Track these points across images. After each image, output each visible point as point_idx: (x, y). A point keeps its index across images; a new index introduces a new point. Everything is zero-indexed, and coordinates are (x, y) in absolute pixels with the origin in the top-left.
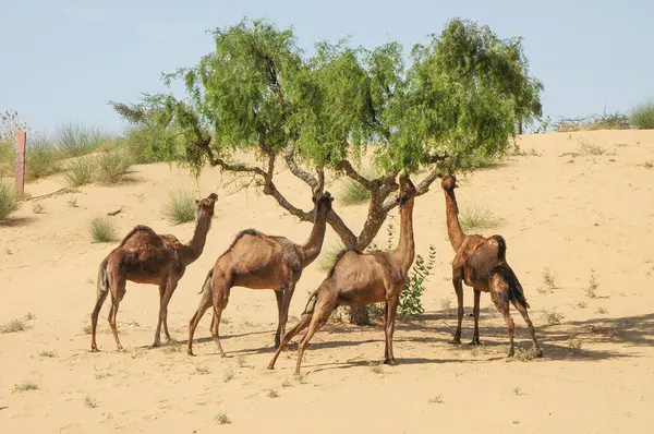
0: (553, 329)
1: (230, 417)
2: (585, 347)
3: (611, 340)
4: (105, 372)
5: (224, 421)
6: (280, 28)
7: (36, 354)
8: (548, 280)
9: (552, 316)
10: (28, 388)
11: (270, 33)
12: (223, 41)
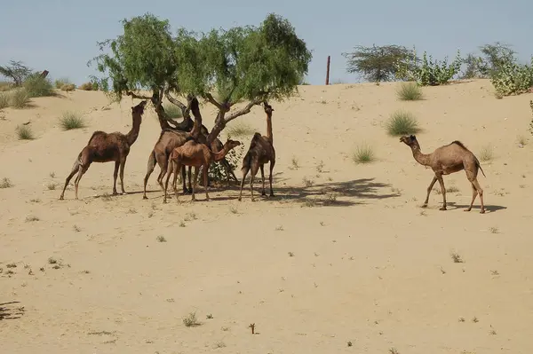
0: (309, 189)
1: (165, 238)
2: (338, 199)
3: (345, 195)
4: (75, 211)
5: (162, 240)
6: (161, 19)
7: (28, 200)
8: (294, 163)
9: (309, 182)
10: (34, 220)
11: (156, 23)
12: (128, 26)
